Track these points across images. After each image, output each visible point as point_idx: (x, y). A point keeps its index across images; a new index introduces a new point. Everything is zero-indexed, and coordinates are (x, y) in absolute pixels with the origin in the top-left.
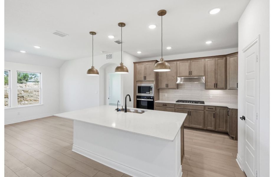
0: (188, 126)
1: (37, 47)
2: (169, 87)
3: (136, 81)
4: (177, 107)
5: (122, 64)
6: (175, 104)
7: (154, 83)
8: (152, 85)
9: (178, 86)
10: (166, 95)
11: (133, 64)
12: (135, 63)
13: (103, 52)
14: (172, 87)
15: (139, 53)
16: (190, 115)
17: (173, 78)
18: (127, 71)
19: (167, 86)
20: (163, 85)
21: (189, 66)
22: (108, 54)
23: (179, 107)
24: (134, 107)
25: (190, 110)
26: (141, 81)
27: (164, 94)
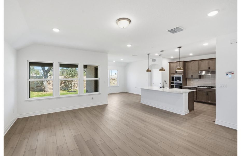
0: (206, 102)
1: (122, 60)
2: (194, 77)
3: (170, 73)
4: (198, 90)
5: (162, 68)
6: (197, 88)
7: (183, 75)
8: (181, 76)
9: (200, 77)
10: (192, 82)
11: (168, 64)
12: (169, 63)
13: (151, 58)
14: (196, 77)
15: (172, 57)
16: (207, 95)
17: (196, 72)
18: (165, 71)
19: (192, 76)
20: (189, 76)
21: (208, 64)
22: (154, 59)
23: (200, 90)
24: (169, 87)
25: (208, 92)
26: (174, 74)
27: (190, 82)
